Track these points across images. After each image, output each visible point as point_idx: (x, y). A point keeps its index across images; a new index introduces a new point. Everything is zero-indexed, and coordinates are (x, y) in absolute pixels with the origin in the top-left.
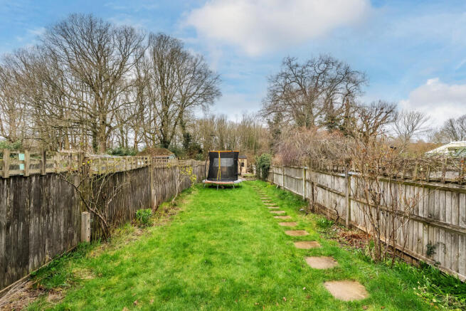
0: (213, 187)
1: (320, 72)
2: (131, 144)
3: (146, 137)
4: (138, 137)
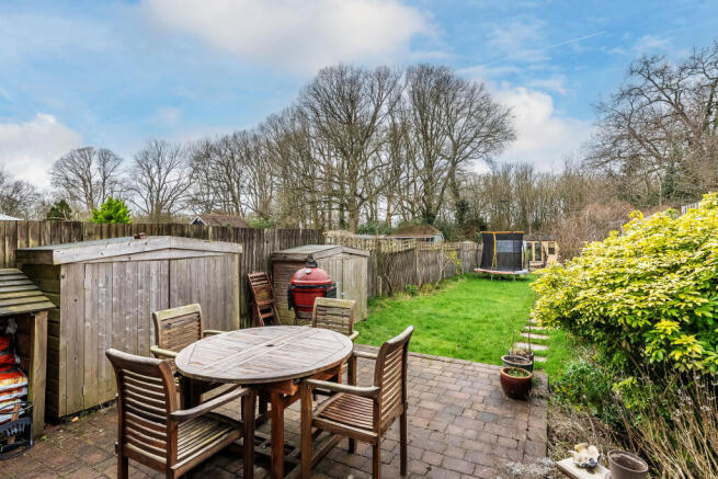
2: (382, 216)
3: (403, 207)
4: (392, 207)
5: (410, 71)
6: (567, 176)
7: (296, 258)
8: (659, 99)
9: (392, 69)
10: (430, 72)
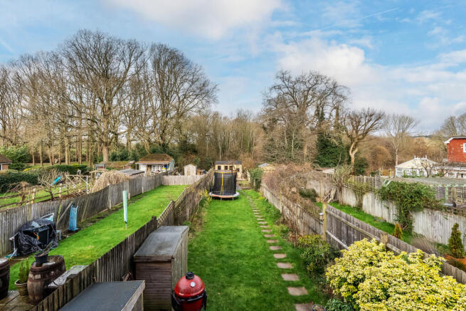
1: (310, 86)
5: (153, 47)
8: (287, 93)
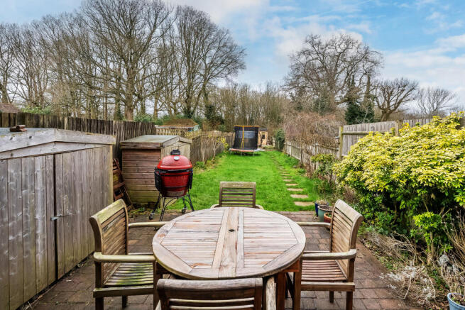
0: (237, 154)
1: (341, 51)
4: (158, 106)
5: (179, 9)
6: (267, 94)
7: (148, 146)
8: (317, 59)
9: (166, 4)
10: (193, 13)
